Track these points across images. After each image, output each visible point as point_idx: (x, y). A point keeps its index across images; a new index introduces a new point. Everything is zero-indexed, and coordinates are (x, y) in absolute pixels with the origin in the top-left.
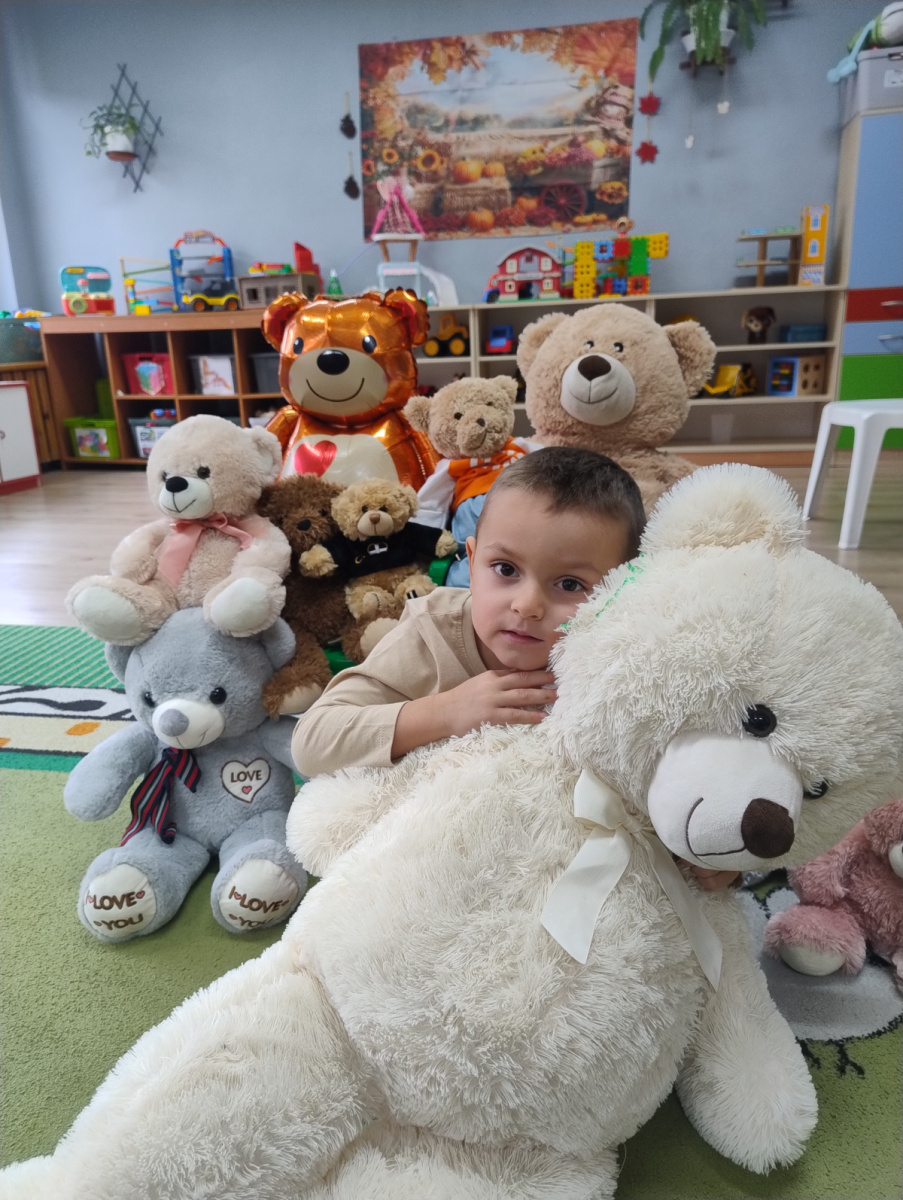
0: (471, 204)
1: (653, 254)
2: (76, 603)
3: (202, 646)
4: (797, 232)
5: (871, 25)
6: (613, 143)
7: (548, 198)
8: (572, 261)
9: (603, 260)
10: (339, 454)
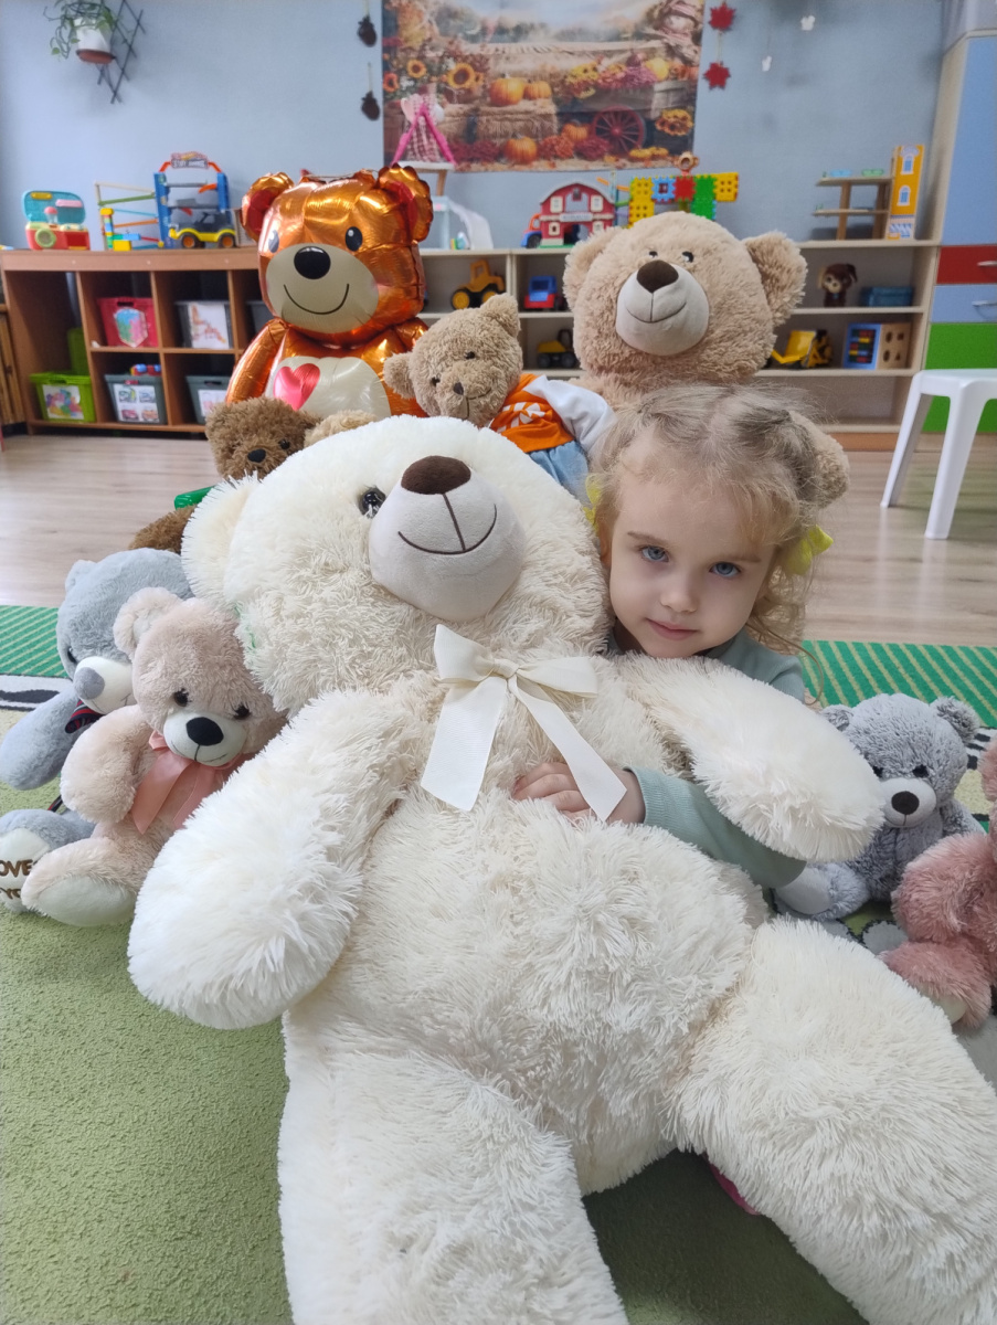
0: (511, 132)
1: (720, 196)
4: (886, 176)
6: (678, 63)
7: (600, 127)
8: (627, 201)
9: (663, 202)
10: (323, 381)
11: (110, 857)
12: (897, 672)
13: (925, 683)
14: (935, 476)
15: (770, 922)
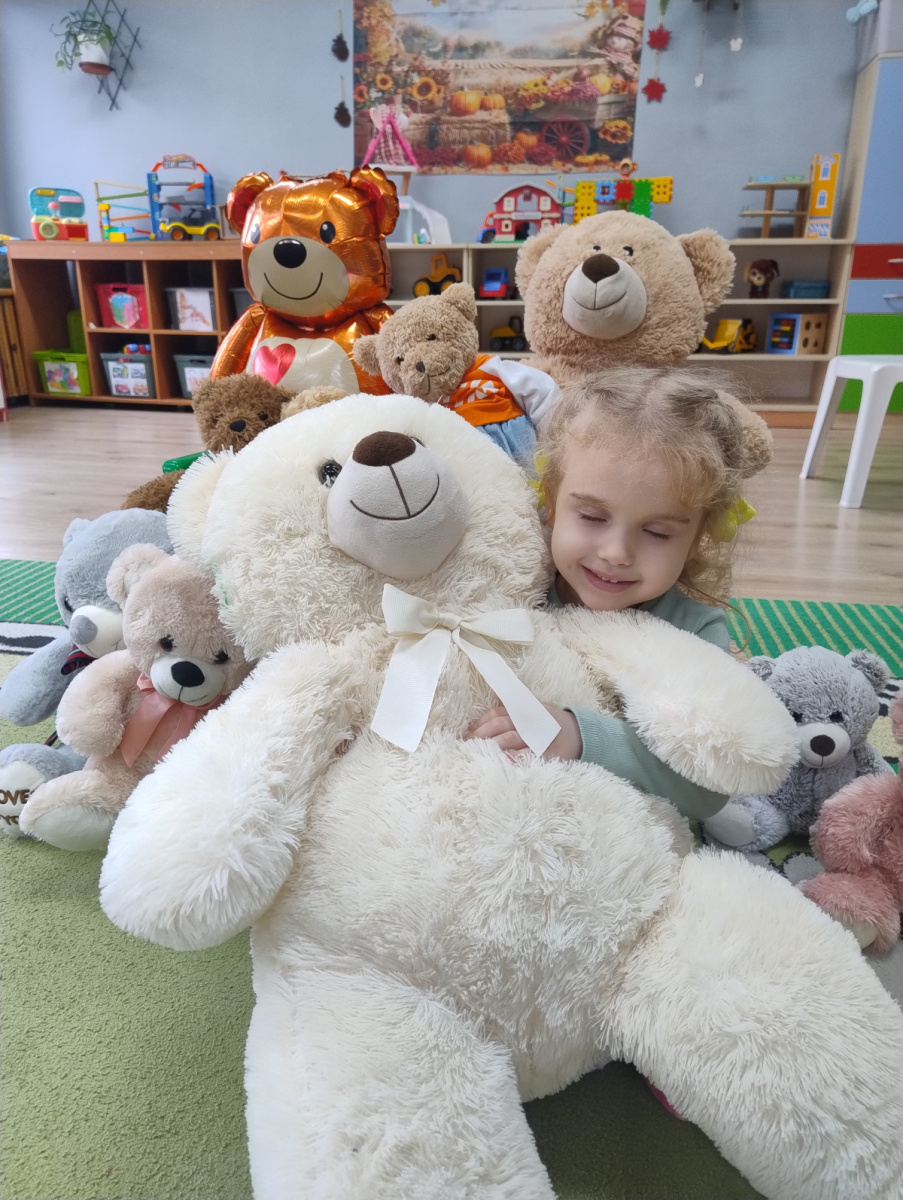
0: (469, 139)
1: (656, 198)
4: (806, 182)
6: (619, 79)
7: (549, 135)
8: (572, 201)
9: (604, 203)
10: (298, 360)
11: (100, 788)
12: (815, 628)
13: (840, 637)
14: (849, 451)
15: (696, 852)
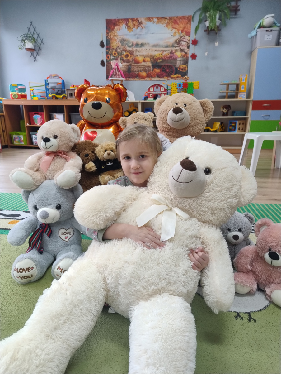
0: (140, 70)
1: (195, 87)
2: (13, 176)
3: (54, 191)
4: (238, 83)
5: (261, 21)
6: (183, 53)
7: (163, 69)
8: (170, 88)
9: (180, 89)
10: (98, 135)
